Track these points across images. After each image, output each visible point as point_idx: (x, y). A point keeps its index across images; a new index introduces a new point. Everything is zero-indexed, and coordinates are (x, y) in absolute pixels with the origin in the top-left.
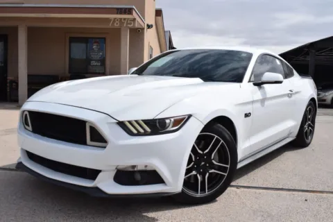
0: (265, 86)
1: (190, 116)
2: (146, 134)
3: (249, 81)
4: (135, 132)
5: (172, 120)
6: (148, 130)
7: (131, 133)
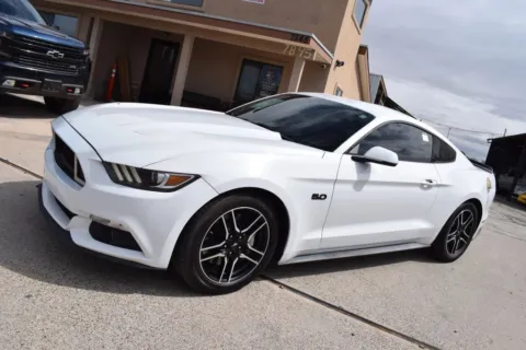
0: (372, 164)
1: (197, 177)
2: (134, 185)
3: (347, 152)
4: (121, 178)
5: (168, 175)
6: (139, 180)
7: (115, 180)
